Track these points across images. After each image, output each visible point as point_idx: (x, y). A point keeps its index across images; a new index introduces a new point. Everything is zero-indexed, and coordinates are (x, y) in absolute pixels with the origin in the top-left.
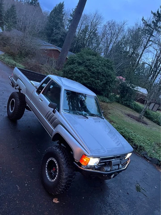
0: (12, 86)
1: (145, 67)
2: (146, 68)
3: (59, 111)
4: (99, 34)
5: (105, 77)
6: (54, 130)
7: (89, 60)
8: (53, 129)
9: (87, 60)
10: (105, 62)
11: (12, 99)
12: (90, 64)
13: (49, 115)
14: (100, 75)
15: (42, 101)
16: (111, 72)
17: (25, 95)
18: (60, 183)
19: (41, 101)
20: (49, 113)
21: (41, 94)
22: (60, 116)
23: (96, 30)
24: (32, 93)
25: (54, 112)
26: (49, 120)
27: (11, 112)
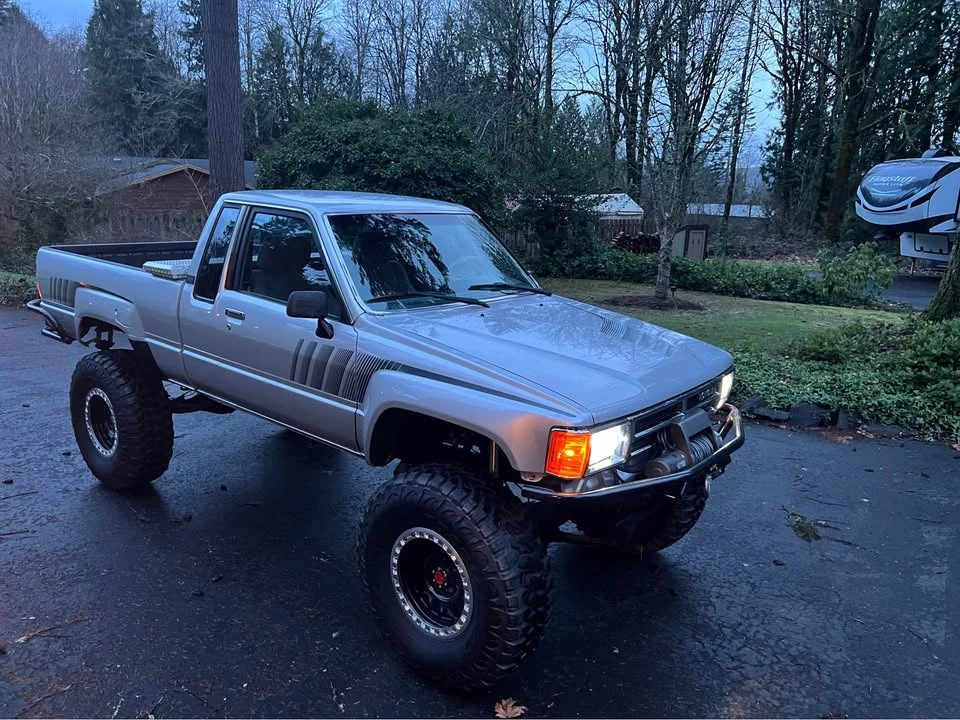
0: (62, 340)
1: (583, 114)
2: (587, 117)
3: (345, 318)
4: (340, 48)
5: (450, 185)
6: (359, 412)
7: (355, 137)
8: (354, 410)
9: (347, 143)
10: (423, 125)
11: (86, 395)
12: (367, 154)
13: (307, 360)
14: (427, 185)
15: (240, 317)
16: (465, 157)
17: (146, 343)
18: (497, 614)
19: (238, 322)
20: (302, 352)
21: (223, 293)
22: (362, 334)
23: (321, 34)
24: (175, 314)
25: (324, 332)
26: (317, 385)
27: (108, 453)
